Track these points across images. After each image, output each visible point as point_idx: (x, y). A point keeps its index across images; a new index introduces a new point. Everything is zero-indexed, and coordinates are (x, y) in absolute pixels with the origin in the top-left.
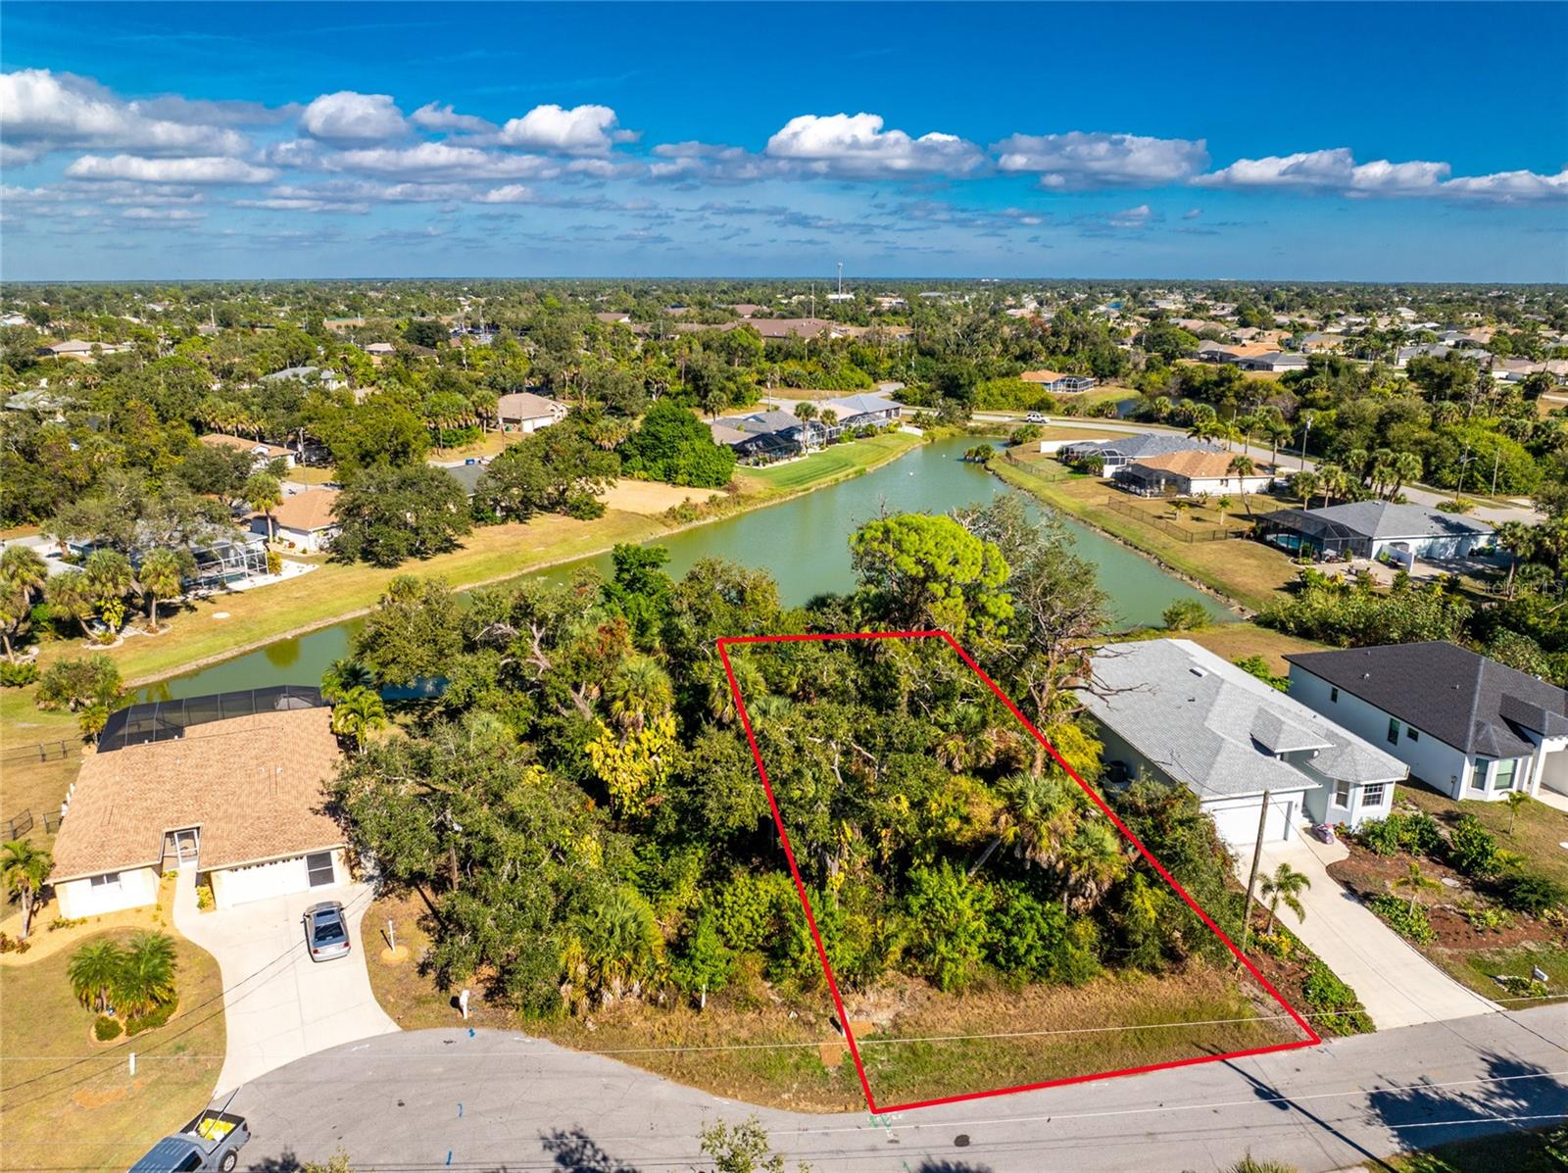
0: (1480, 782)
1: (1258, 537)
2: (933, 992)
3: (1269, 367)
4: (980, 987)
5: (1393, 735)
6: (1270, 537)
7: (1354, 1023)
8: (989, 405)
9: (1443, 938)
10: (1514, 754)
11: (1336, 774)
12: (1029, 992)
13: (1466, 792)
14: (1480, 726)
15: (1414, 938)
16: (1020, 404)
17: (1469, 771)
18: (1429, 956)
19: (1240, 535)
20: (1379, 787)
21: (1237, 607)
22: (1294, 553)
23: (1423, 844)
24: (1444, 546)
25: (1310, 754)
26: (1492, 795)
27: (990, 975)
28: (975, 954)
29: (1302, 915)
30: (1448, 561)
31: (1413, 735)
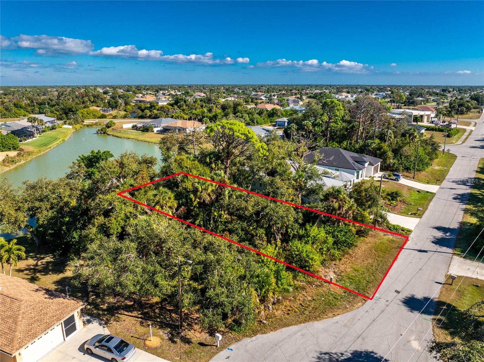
7: (408, 231)
9: (392, 210)
10: (361, 169)
12: (351, 252)
13: (355, 181)
14: (353, 163)
15: (388, 211)
17: (356, 175)
20: (351, 181)
26: (360, 180)
31: (337, 170)
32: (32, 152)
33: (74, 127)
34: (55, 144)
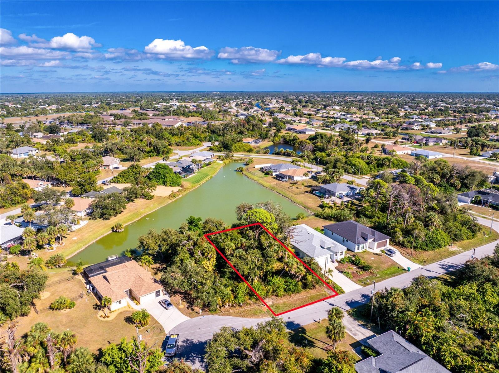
0: (358, 249)
1: (311, 192)
2: (277, 297)
3: (305, 133)
4: (284, 296)
5: (344, 241)
6: (314, 192)
7: (342, 292)
8: (236, 151)
9: (354, 277)
10: (363, 243)
11: (335, 251)
12: (292, 295)
13: (356, 251)
14: (358, 238)
15: (350, 278)
16: (244, 150)
17: (357, 247)
18: (352, 280)
19: (307, 192)
20: (342, 252)
21: (310, 212)
22: (319, 197)
23: (350, 261)
24: (350, 193)
25: (330, 247)
26: (361, 251)
27: (285, 293)
28: (282, 290)
29: (332, 276)
30: (351, 196)
31: (347, 241)
32: (188, 188)
33: (224, 162)
34: (204, 181)
